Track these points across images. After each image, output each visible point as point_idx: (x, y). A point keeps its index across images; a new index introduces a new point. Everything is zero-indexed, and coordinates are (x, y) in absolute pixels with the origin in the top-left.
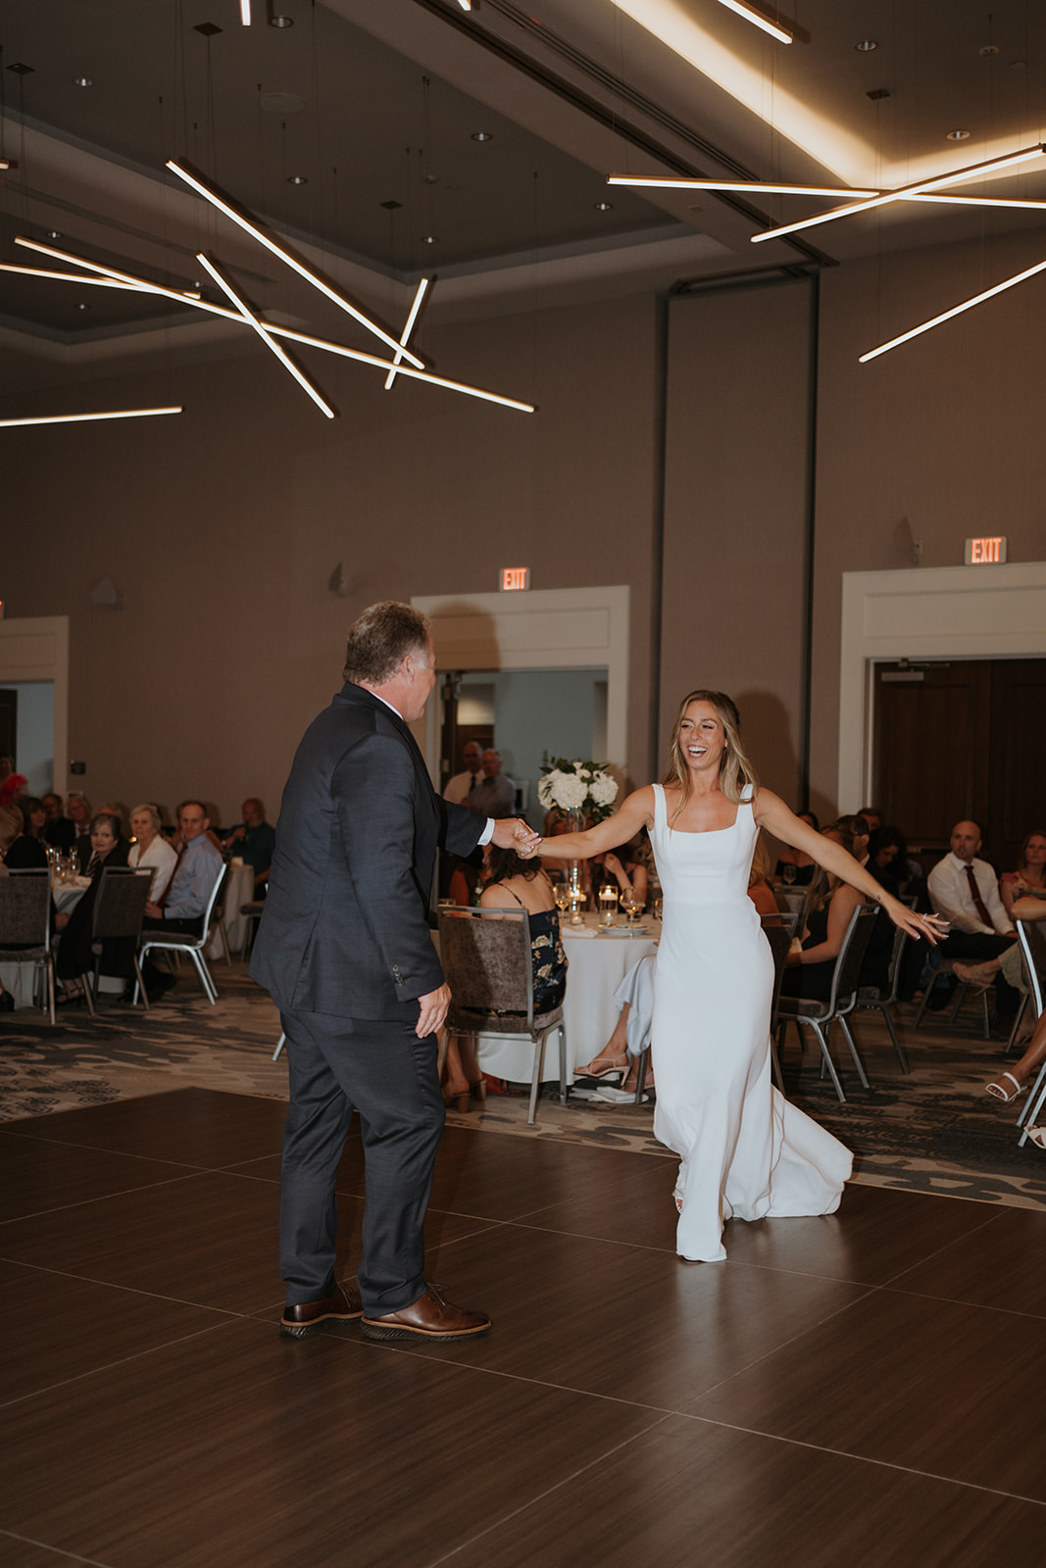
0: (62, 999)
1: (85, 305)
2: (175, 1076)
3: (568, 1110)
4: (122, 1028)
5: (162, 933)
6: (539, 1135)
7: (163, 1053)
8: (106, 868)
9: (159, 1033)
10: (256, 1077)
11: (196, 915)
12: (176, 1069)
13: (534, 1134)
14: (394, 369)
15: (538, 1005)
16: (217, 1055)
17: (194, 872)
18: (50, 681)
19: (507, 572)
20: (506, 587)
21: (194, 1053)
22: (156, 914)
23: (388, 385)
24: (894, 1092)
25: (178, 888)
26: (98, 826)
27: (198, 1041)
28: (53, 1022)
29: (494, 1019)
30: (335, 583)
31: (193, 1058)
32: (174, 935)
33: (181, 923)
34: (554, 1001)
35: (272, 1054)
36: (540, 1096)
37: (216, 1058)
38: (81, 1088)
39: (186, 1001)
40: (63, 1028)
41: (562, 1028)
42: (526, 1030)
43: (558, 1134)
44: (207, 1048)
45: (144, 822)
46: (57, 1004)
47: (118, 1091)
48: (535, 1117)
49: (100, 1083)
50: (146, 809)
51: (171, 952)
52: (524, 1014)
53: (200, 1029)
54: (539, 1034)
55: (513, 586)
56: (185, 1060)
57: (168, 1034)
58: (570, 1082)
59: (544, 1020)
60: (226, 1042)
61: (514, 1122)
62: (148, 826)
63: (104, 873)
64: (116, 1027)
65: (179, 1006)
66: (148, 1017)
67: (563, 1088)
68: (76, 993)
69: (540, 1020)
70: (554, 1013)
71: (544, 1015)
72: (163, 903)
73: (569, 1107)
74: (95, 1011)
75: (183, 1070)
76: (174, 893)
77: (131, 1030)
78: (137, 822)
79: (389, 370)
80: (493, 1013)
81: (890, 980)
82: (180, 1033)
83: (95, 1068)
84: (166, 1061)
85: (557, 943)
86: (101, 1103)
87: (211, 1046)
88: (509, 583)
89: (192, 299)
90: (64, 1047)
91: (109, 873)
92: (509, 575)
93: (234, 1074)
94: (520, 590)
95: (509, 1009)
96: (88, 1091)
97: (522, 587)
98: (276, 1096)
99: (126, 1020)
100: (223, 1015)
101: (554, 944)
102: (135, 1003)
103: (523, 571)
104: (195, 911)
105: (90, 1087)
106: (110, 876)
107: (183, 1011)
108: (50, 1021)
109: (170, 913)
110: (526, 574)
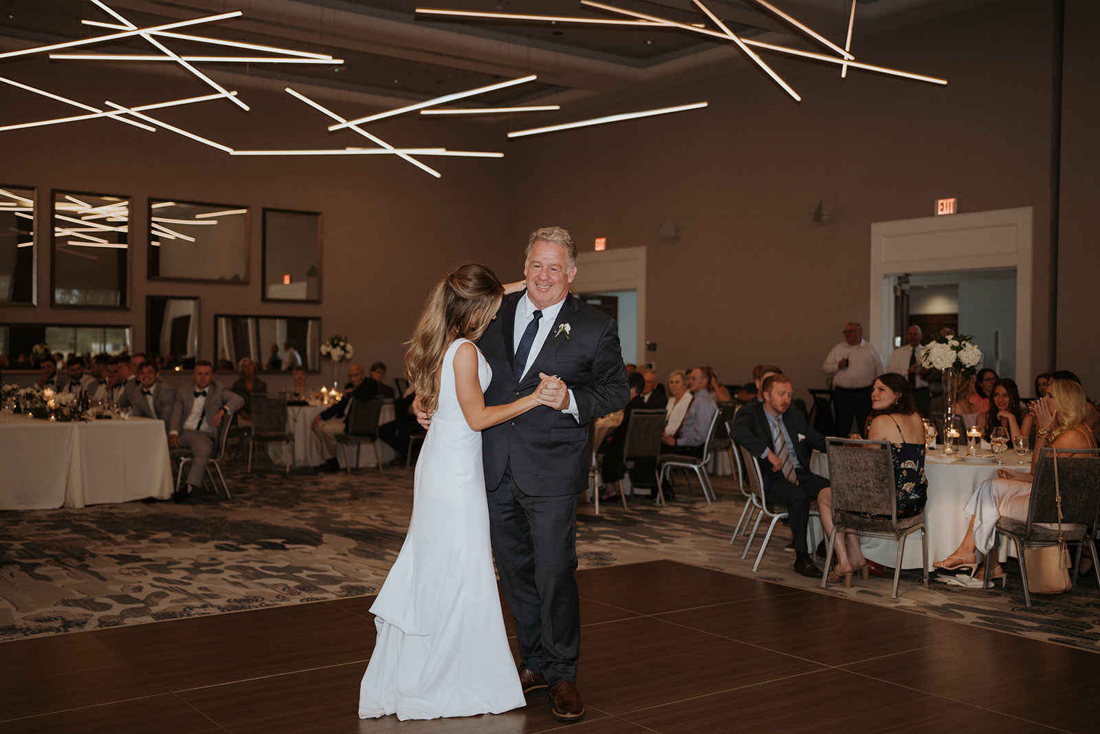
0: (605, 497)
1: (652, 41)
2: (659, 551)
3: (927, 590)
4: (640, 519)
5: (676, 456)
6: (896, 607)
7: (659, 536)
8: (633, 411)
10: (713, 555)
11: (697, 444)
12: (661, 547)
13: (892, 606)
14: (845, 64)
15: (901, 512)
16: (695, 539)
17: (696, 414)
18: (634, 290)
19: (940, 202)
20: (940, 213)
21: (679, 537)
22: (671, 442)
23: (844, 75)
25: (686, 425)
27: (686, 529)
28: (597, 513)
29: (869, 520)
30: (818, 216)
31: (677, 540)
32: (683, 457)
33: (688, 449)
34: (915, 510)
35: (730, 539)
36: (901, 577)
37: (692, 541)
38: (593, 556)
39: (693, 502)
40: (602, 517)
41: (923, 529)
42: (893, 531)
43: (911, 607)
44: (690, 534)
45: (677, 382)
46: (601, 501)
47: (615, 560)
48: (897, 593)
49: (606, 554)
50: (677, 374)
51: (683, 468)
52: (890, 517)
53: (692, 523)
54: (901, 534)
55: (945, 212)
56: (671, 541)
57: (670, 524)
58: (931, 569)
59: (906, 523)
60: (705, 530)
61: (882, 596)
62: (680, 384)
63: (632, 414)
64: (636, 518)
65: (686, 505)
66: (662, 512)
67: (926, 574)
68: (614, 494)
69: (903, 523)
70: (916, 518)
71: (906, 519)
72: (677, 435)
73: (930, 588)
74: (628, 506)
75: (665, 548)
76: (685, 428)
77: (646, 520)
78: (672, 382)
79: (842, 65)
80: (868, 515)
82: (677, 523)
83: (609, 544)
84: (657, 541)
85: (922, 469)
86: (600, 567)
87: (692, 532)
88: (942, 210)
89: (699, 28)
90: (595, 529)
91: (636, 413)
92: (942, 204)
93: (699, 552)
94: (950, 214)
95: (879, 513)
96: (595, 559)
97: (952, 212)
98: (719, 568)
99: (645, 513)
100: (712, 512)
101: (919, 469)
102: (658, 502)
103: (952, 200)
104: (696, 440)
105: (599, 556)
106: (636, 416)
107: (687, 509)
108: (595, 513)
109: (681, 442)
110: (954, 203)
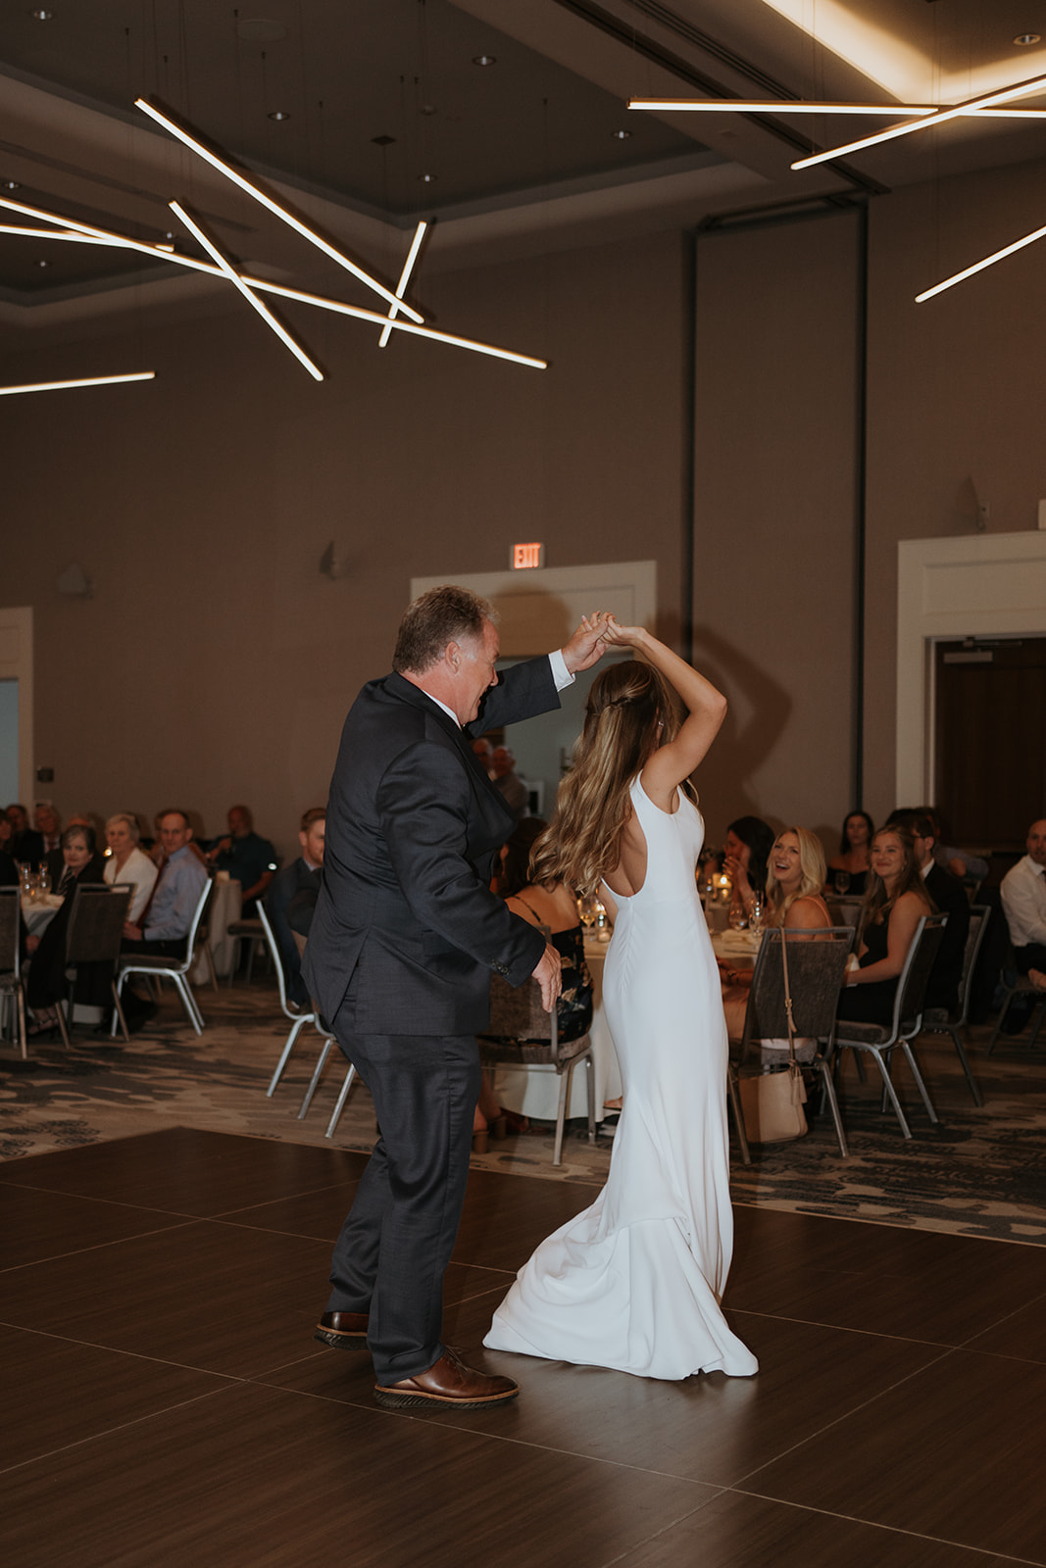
0: (34, 1030)
1: (47, 262)
2: (160, 1115)
4: (100, 1062)
5: (142, 957)
6: (566, 1178)
7: (147, 1090)
8: (80, 886)
9: (140, 1067)
10: (249, 1115)
11: (179, 936)
12: (161, 1107)
13: (561, 1177)
14: (389, 324)
15: (562, 1033)
16: (206, 1091)
17: (176, 889)
18: (14, 679)
19: (518, 548)
20: (518, 565)
21: (180, 1089)
22: (134, 935)
23: (383, 342)
24: (966, 1127)
25: (158, 906)
26: (71, 838)
27: (184, 1076)
28: (25, 1056)
29: (513, 1049)
30: (326, 564)
31: (180, 1095)
32: (154, 958)
33: (163, 945)
34: (580, 1028)
35: (266, 1089)
36: (566, 1134)
37: (204, 1095)
38: (57, 1128)
39: (172, 1031)
40: (34, 1063)
41: (589, 1058)
42: (550, 1061)
43: (587, 1177)
44: (194, 1083)
45: (121, 833)
46: (28, 1036)
47: (98, 1132)
48: (561, 1157)
49: (78, 1123)
50: (123, 819)
51: (152, 977)
52: (548, 1042)
53: (186, 1062)
54: (564, 1065)
55: (525, 565)
56: (171, 1097)
57: (149, 1068)
58: (599, 1118)
59: (569, 1050)
60: (215, 1076)
61: (538, 1163)
62: (126, 837)
63: (78, 891)
64: (93, 1061)
65: (162, 1037)
66: (129, 1050)
67: (592, 1125)
68: (49, 1024)
72: (142, 923)
74: (71, 1043)
75: (168, 1108)
76: (154, 911)
77: (111, 1064)
78: (113, 833)
79: (383, 326)
80: (512, 1042)
81: (960, 1000)
82: (165, 1067)
83: (71, 1106)
84: (149, 1098)
85: (582, 965)
86: (80, 1145)
87: (198, 1081)
88: (521, 560)
89: (164, 252)
90: (37, 1083)
91: (83, 890)
92: (521, 552)
93: (226, 1112)
94: (533, 568)
95: (530, 1037)
96: (65, 1132)
97: (536, 565)
98: (272, 1136)
99: (104, 1052)
100: (210, 1046)
101: (578, 966)
102: (113, 1034)
103: (536, 546)
104: (178, 931)
105: (67, 1128)
106: (84, 894)
107: (167, 1043)
108: (21, 1055)
109: (151, 934)
110: (539, 550)
